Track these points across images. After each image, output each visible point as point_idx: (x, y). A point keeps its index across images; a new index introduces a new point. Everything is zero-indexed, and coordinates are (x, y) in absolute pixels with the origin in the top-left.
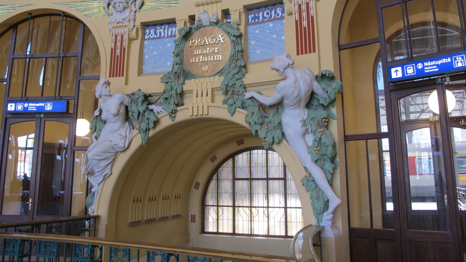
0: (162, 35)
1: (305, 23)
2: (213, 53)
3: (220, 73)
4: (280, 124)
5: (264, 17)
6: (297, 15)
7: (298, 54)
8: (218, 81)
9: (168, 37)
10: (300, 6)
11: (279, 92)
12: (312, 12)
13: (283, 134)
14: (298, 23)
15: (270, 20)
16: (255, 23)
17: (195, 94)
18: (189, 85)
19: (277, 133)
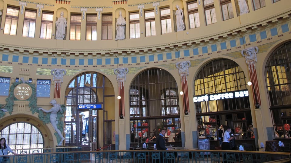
0: (3, 82)
1: (58, 89)
2: (26, 93)
3: (28, 100)
4: (49, 118)
5: (43, 83)
6: (55, 86)
7: (55, 98)
8: (28, 102)
9: (5, 83)
10: (57, 84)
11: (52, 110)
12: (60, 86)
13: (50, 121)
14: (56, 89)
15: (45, 85)
16: (39, 84)
17: (19, 106)
18: (16, 102)
19: (49, 120)
